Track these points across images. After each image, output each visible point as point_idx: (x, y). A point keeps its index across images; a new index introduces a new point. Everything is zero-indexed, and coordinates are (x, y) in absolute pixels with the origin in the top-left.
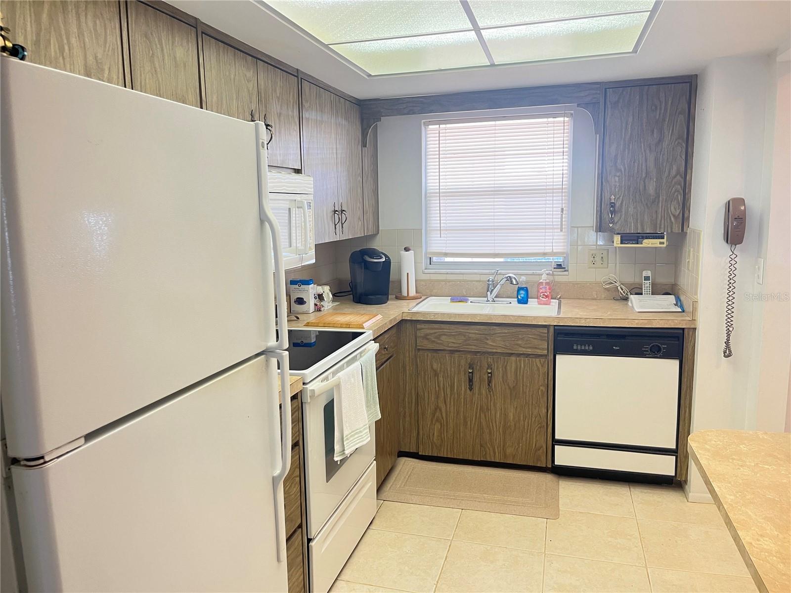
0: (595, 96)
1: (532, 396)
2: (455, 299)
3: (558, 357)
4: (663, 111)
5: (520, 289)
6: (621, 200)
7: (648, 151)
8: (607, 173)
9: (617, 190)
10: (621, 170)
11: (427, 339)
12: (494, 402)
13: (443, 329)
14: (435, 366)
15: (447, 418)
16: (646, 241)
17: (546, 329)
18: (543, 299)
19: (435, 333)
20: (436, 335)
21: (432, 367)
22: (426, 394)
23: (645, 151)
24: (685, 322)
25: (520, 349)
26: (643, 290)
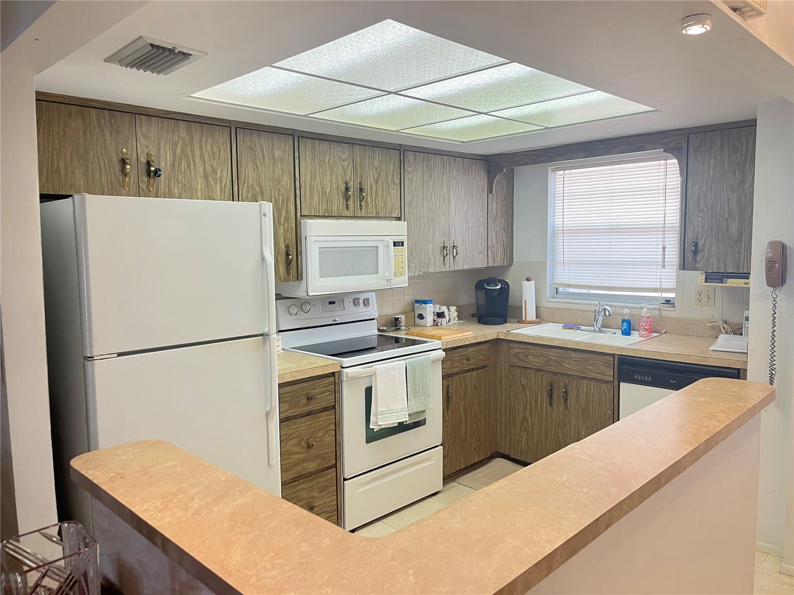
0: (679, 142)
1: (600, 418)
2: (568, 326)
3: (622, 384)
4: (744, 153)
5: (624, 321)
6: (704, 239)
7: (730, 193)
8: (690, 213)
9: (699, 230)
10: (704, 211)
11: (518, 357)
12: (569, 419)
13: (530, 349)
14: (523, 381)
15: (532, 429)
16: (730, 280)
17: (612, 357)
18: (643, 332)
19: (523, 352)
20: (524, 354)
21: (521, 382)
22: (517, 405)
23: (727, 192)
24: (739, 362)
25: (591, 374)
26: (743, 331)
